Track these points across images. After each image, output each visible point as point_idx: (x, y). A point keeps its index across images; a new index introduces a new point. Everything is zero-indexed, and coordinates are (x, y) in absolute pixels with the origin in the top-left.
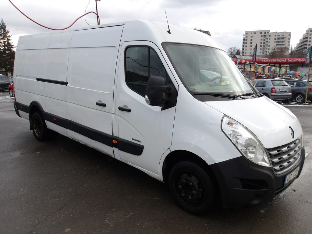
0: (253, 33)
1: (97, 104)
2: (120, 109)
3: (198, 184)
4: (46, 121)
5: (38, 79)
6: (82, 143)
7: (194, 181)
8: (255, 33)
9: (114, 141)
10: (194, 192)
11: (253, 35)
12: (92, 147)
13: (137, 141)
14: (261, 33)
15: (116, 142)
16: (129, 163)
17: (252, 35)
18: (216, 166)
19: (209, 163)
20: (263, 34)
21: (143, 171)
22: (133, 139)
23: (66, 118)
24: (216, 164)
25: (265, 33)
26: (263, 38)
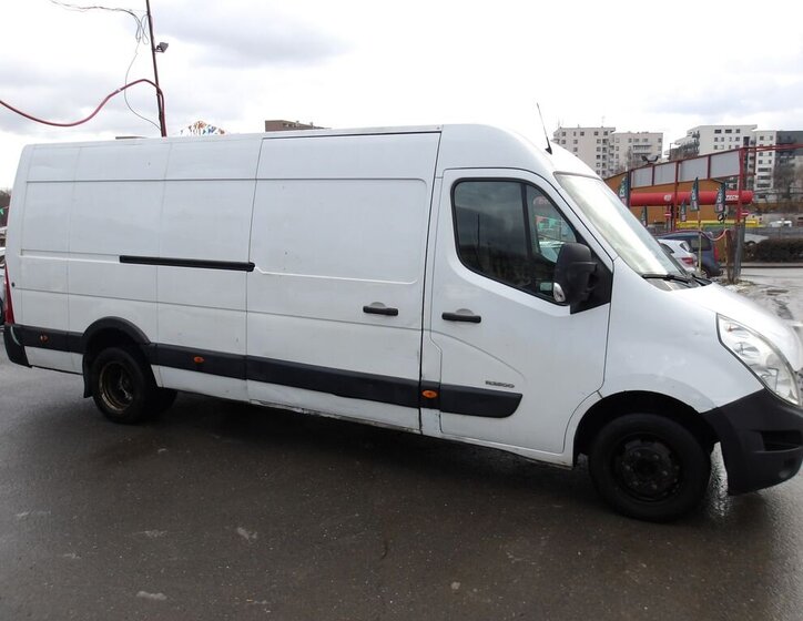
0: (578, 134)
1: (367, 310)
2: (447, 317)
3: (670, 456)
4: (155, 368)
5: (124, 259)
6: (299, 411)
7: (659, 451)
8: (582, 134)
9: (425, 393)
10: (665, 473)
11: (578, 137)
12: (337, 417)
13: (500, 384)
14: (596, 134)
15: (434, 394)
16: (469, 440)
17: (575, 138)
18: (718, 413)
19: (701, 409)
20: (601, 136)
21: (515, 452)
22: (487, 383)
23: (244, 354)
24: (717, 410)
25: (606, 133)
26: (601, 145)
